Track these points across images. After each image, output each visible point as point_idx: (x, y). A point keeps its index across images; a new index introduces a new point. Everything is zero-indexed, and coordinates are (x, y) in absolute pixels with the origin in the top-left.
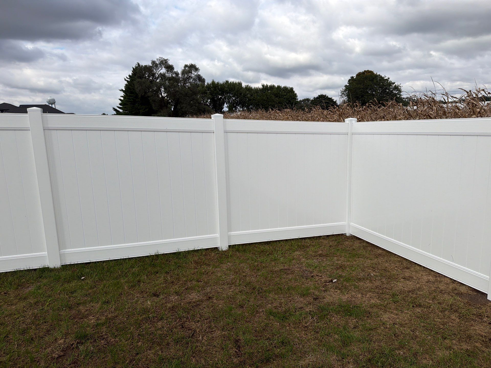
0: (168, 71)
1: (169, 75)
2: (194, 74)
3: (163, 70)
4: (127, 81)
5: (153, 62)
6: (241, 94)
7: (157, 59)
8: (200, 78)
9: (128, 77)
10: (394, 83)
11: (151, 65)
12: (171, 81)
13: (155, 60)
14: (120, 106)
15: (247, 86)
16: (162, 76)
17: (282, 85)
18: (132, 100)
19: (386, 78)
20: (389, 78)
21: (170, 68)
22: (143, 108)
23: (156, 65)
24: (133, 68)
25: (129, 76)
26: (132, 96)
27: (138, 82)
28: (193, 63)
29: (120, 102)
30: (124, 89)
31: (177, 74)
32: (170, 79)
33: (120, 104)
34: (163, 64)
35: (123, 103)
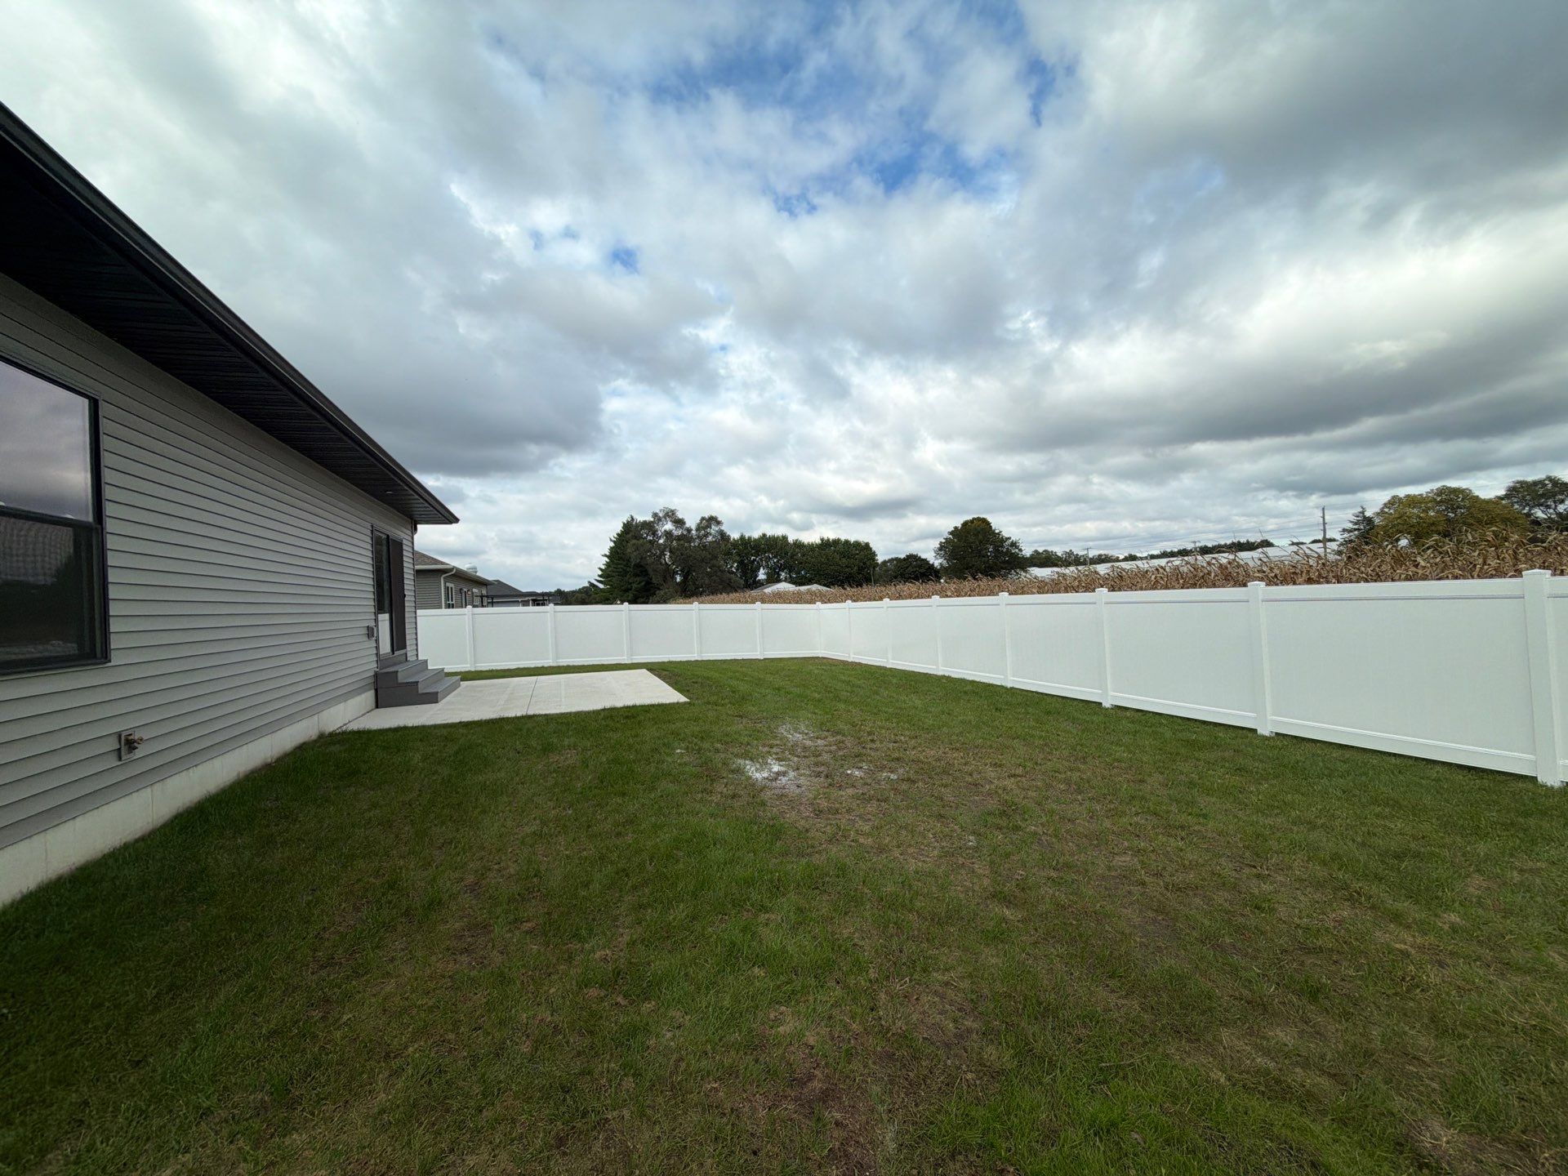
0: (676, 528)
1: (677, 532)
2: (714, 529)
3: (669, 526)
4: (614, 542)
5: (655, 515)
6: (786, 553)
7: (661, 510)
8: (722, 534)
9: (616, 536)
10: (1010, 538)
11: (652, 519)
12: (682, 542)
13: (658, 511)
14: (600, 579)
15: (797, 540)
16: (668, 534)
17: (852, 539)
18: (622, 570)
19: (997, 531)
20: (1001, 532)
21: (679, 523)
23: (660, 519)
24: (624, 524)
25: (618, 534)
26: (621, 564)
27: (634, 544)
28: (713, 515)
29: (600, 573)
30: (608, 554)
31: (689, 530)
32: (679, 538)
33: (600, 576)
34: (669, 516)
35: (606, 574)
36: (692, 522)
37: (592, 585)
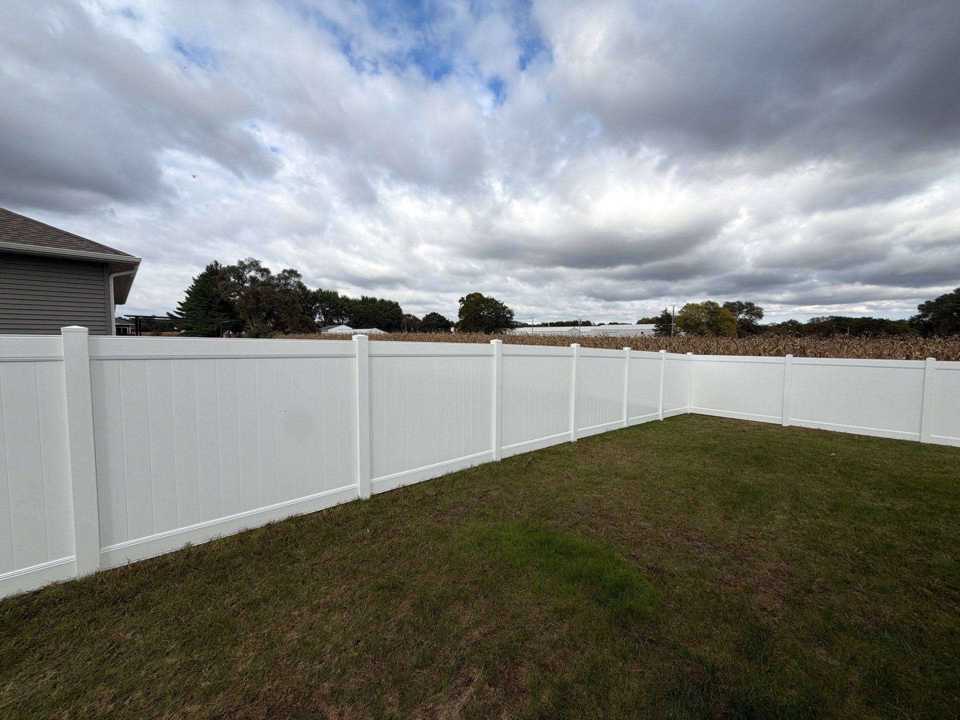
0: (261, 275)
1: (261, 279)
2: (293, 280)
3: (254, 273)
4: (196, 281)
5: (241, 263)
7: (246, 260)
8: (300, 285)
11: (238, 266)
12: (264, 288)
13: (243, 260)
14: (179, 311)
15: (345, 296)
16: (253, 280)
18: (205, 305)
21: (264, 271)
22: (221, 316)
23: (245, 267)
24: (207, 267)
26: (203, 300)
28: (294, 269)
29: (180, 307)
32: (263, 284)
34: (254, 266)
35: (185, 306)
36: (275, 271)
37: (171, 316)
